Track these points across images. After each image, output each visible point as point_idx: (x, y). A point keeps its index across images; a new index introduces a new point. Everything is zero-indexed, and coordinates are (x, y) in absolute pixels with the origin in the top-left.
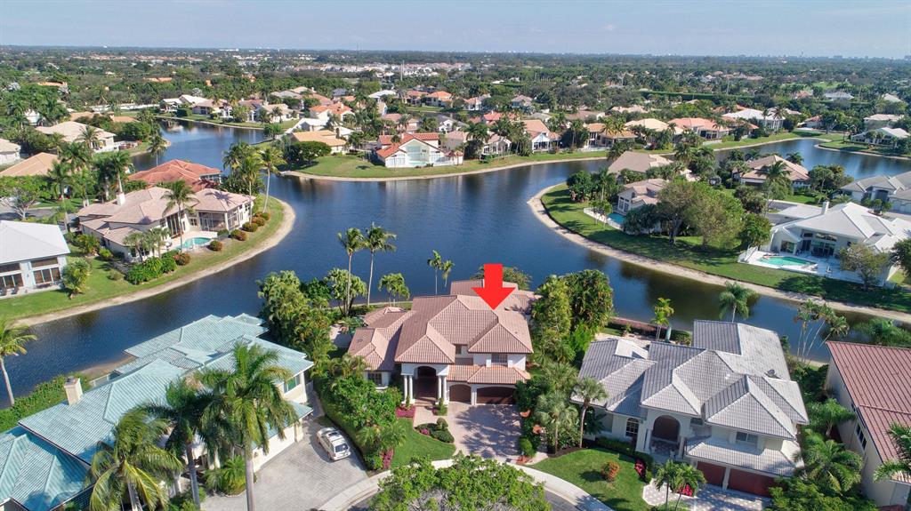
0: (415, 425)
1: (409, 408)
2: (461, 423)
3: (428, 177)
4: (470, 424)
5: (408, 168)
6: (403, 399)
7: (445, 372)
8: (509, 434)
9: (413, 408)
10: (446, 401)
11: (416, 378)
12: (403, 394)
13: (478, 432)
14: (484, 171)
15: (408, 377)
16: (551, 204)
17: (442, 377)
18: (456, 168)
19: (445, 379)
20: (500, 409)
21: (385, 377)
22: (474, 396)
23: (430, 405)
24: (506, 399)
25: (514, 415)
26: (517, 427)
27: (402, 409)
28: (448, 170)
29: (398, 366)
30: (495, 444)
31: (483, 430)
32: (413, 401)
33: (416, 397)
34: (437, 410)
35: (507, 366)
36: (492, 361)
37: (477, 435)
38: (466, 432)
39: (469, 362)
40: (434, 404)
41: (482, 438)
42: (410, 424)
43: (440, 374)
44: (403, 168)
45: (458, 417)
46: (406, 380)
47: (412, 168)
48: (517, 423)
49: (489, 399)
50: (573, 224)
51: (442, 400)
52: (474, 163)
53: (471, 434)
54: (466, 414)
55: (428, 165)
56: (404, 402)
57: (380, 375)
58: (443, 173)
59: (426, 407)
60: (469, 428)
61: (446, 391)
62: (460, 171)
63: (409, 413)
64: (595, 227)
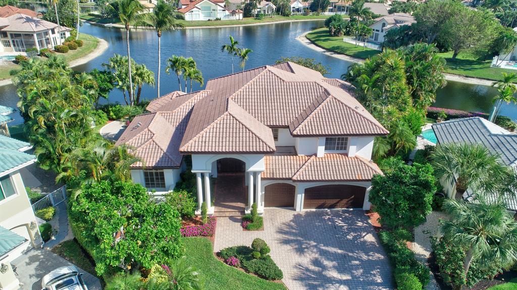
0: (216, 249)
1: (205, 221)
2: (286, 242)
3: (218, 27)
4: (299, 243)
5: (202, 21)
6: (196, 207)
7: (259, 167)
8: (365, 257)
9: (212, 220)
10: (261, 209)
11: (215, 176)
12: (197, 201)
13: (317, 256)
14: (259, 24)
15: (203, 176)
16: (314, 38)
17: (255, 174)
18: (238, 22)
19: (259, 177)
20: (337, 215)
21: (170, 177)
22: (300, 198)
23: (237, 214)
24: (345, 201)
25: (360, 224)
26: (371, 243)
27: (195, 222)
28: (232, 23)
29: (187, 158)
30: (349, 278)
31: (323, 253)
32: (211, 210)
33: (215, 203)
34: (249, 222)
35: (346, 155)
36: (326, 149)
37: (316, 262)
38: (296, 258)
39: (291, 151)
40: (243, 212)
41: (324, 268)
42: (209, 247)
43: (252, 169)
44: (199, 21)
45: (281, 231)
46: (199, 180)
47: (206, 21)
48: (370, 238)
49: (321, 202)
50: (338, 48)
51: (255, 207)
52: (250, 19)
53: (306, 260)
54: (292, 227)
55: (217, 19)
56: (198, 212)
57: (162, 174)
58: (228, 25)
59: (231, 218)
60: (300, 251)
61: (260, 193)
62: (241, 23)
63: (207, 229)
64: (357, 49)
